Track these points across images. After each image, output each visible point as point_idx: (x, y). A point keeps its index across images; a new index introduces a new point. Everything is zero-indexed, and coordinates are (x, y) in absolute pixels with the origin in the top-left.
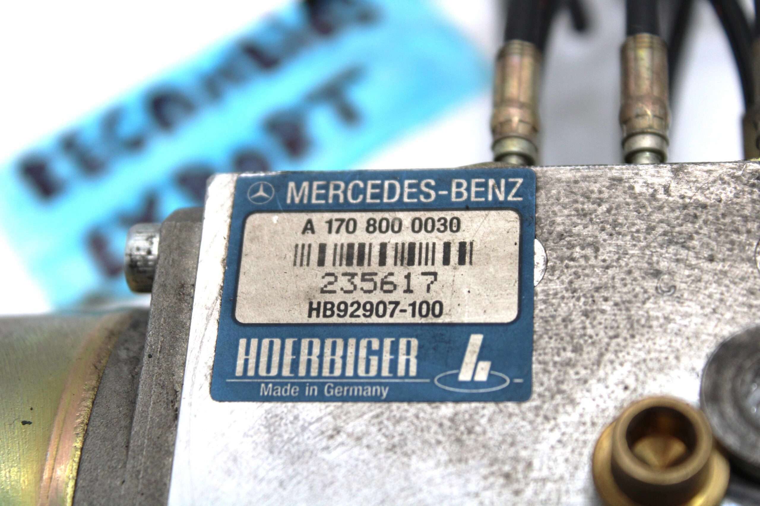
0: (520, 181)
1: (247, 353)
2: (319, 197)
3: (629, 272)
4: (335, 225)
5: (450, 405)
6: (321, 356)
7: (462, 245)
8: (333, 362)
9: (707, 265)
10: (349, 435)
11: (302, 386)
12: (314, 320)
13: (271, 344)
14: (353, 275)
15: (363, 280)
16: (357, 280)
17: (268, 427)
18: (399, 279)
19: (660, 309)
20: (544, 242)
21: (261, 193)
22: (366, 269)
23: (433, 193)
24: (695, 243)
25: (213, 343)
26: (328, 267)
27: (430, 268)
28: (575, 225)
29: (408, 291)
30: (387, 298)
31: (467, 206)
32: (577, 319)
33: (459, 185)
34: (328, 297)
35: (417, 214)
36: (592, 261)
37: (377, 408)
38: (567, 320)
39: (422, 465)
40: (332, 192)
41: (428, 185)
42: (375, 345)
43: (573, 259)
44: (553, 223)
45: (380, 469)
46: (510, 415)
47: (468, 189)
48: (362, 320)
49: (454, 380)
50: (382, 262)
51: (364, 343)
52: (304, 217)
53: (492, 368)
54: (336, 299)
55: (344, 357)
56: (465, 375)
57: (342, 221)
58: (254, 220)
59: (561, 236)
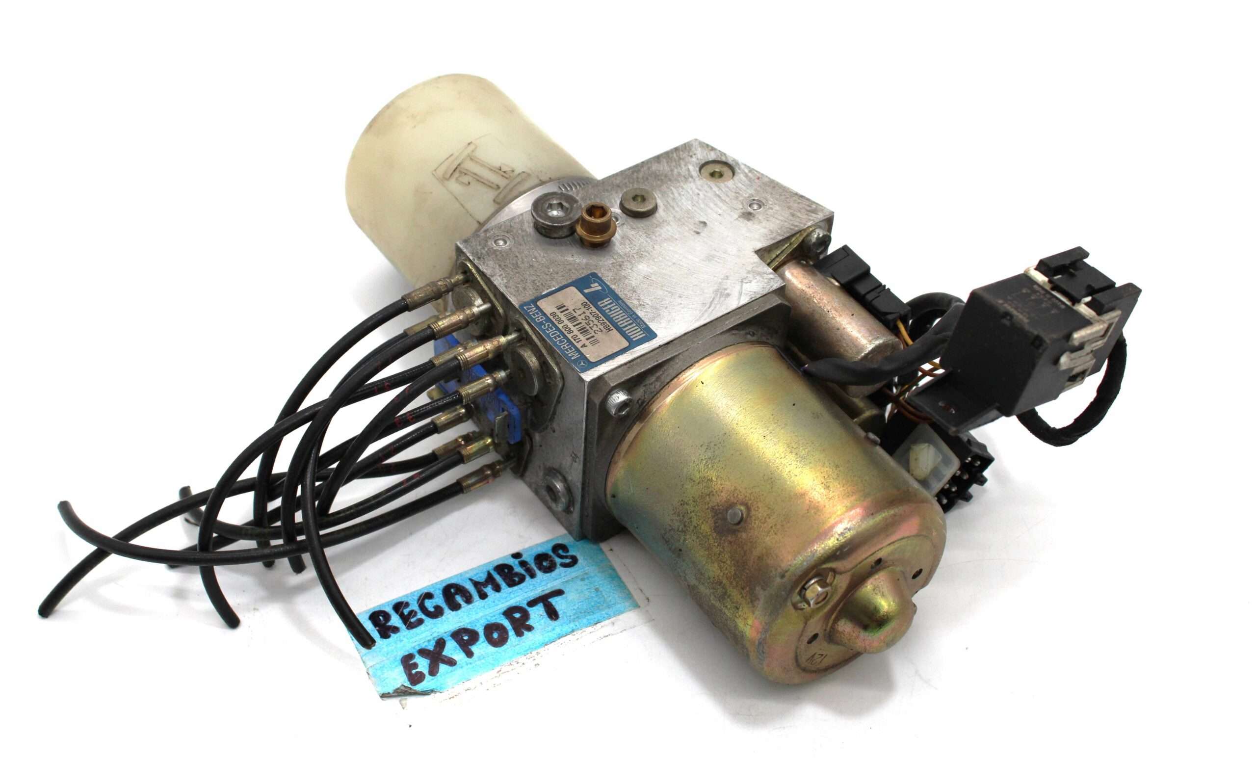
0: (525, 307)
1: (637, 337)
2: (571, 349)
3: (536, 271)
4: (577, 341)
5: (611, 287)
6: (622, 320)
7: (558, 309)
8: (622, 317)
9: (519, 257)
10: (639, 302)
11: (635, 319)
12: (612, 328)
13: (629, 333)
14: (590, 327)
15: (590, 324)
16: (591, 326)
17: (654, 320)
18: (583, 317)
19: (543, 260)
20: (541, 292)
21: (582, 364)
22: (586, 326)
23: (546, 325)
24: (514, 262)
25: (641, 346)
26: (593, 334)
27: (573, 312)
28: (530, 289)
29: (584, 313)
30: (591, 316)
31: (544, 314)
32: (560, 274)
33: (538, 320)
34: (602, 329)
35: (557, 324)
36: (539, 279)
37: (626, 300)
38: (563, 276)
39: (634, 283)
40: (567, 347)
41: (545, 327)
42: (608, 310)
43: (542, 284)
44: (533, 293)
45: (643, 291)
46: (602, 274)
47: (538, 317)
48: (603, 317)
49: (603, 289)
50: (581, 323)
51: (609, 314)
52: (583, 350)
53: (592, 283)
54: (602, 327)
55: (618, 315)
56: (600, 288)
57: (575, 340)
58: (592, 360)
59: (536, 290)
